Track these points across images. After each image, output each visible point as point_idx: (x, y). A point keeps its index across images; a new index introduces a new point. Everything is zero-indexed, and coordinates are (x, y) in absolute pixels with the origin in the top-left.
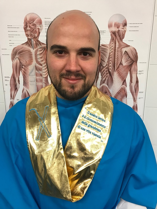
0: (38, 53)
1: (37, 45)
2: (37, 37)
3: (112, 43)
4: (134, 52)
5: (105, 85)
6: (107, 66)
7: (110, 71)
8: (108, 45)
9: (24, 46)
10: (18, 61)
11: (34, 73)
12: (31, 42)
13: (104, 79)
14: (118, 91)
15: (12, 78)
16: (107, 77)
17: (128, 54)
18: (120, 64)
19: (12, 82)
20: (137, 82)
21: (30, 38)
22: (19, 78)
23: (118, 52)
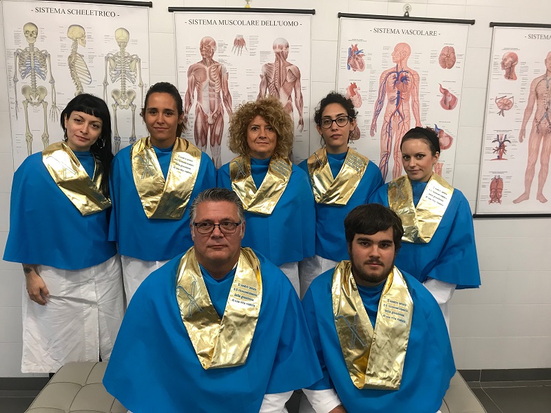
0: (212, 70)
1: (211, 63)
2: (211, 57)
3: (277, 62)
4: (297, 69)
6: (274, 83)
7: (277, 87)
8: (274, 64)
9: (200, 64)
10: (194, 78)
11: (207, 89)
12: (206, 61)
14: (285, 106)
15: (187, 93)
17: (291, 72)
21: (205, 57)
22: (193, 93)
23: (282, 70)
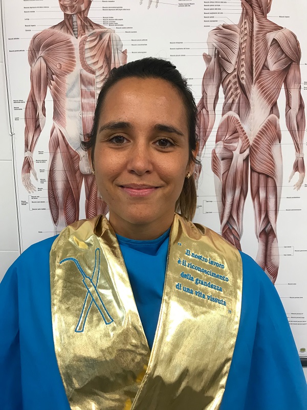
2: (84, 11)
3: (245, 23)
4: (292, 40)
5: (233, 113)
6: (236, 73)
7: (243, 82)
8: (236, 27)
10: (44, 64)
11: (76, 90)
12: (73, 22)
13: (230, 101)
14: (261, 127)
15: (30, 103)
16: (237, 96)
17: (279, 46)
18: (263, 68)
19: (30, 112)
20: (301, 106)
21: (69, 12)
22: (44, 102)
23: (257, 40)
